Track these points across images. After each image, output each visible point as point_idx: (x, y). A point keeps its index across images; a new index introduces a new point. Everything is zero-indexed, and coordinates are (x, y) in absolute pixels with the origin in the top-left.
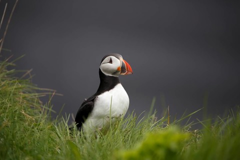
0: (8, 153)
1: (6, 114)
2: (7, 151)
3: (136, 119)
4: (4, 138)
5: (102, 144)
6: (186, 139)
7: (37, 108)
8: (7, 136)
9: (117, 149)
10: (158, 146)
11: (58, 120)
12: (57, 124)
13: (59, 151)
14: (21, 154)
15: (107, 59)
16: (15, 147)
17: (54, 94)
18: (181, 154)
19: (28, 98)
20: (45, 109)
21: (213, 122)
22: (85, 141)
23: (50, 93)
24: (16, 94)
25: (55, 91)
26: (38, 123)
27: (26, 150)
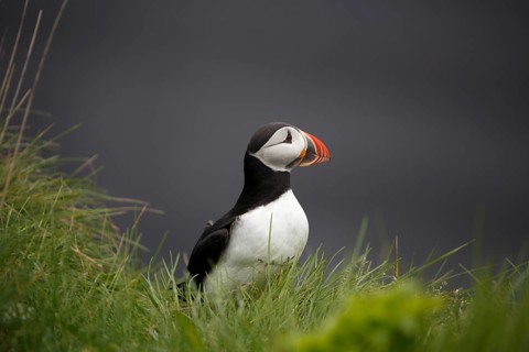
0: (44, 339)
1: (39, 255)
2: (41, 336)
3: (326, 264)
4: (35, 306)
5: (249, 319)
6: (435, 310)
7: (106, 241)
8: (42, 301)
9: (284, 331)
10: (374, 324)
11: (153, 265)
12: (152, 275)
13: (155, 335)
14: (72, 341)
15: (280, 134)
16: (59, 326)
17: (144, 209)
18: (425, 341)
19: (88, 219)
20: (124, 242)
21: (495, 272)
22: (212, 313)
23: (135, 208)
24: (61, 210)
25: (147, 204)
26: (110, 274)
27: (84, 334)
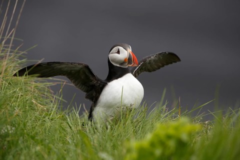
0: (20, 142)
1: (17, 104)
2: (18, 140)
3: (148, 109)
4: (16, 127)
5: (112, 134)
6: (197, 131)
7: (47, 98)
8: (19, 125)
9: (128, 140)
10: (169, 137)
11: (69, 109)
12: (68, 113)
13: (70, 141)
14: (32, 143)
15: (115, 49)
16: (26, 136)
17: (64, 83)
18: (192, 145)
19: (40, 88)
20: (56, 98)
21: (224, 113)
22: (96, 131)
23: (62, 83)
24: (27, 83)
25: (66, 81)
26: (49, 113)
27: (38, 140)
